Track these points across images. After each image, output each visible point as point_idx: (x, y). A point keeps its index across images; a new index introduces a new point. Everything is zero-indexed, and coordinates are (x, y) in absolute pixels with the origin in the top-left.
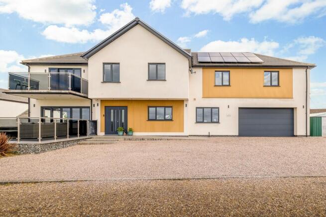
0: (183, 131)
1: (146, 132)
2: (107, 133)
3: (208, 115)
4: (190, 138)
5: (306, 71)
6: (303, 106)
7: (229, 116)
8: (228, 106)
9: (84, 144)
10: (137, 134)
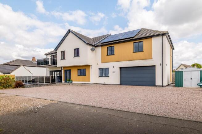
0: (90, 81)
1: (77, 81)
2: (66, 81)
3: (104, 72)
4: (93, 85)
5: (162, 38)
6: (160, 64)
7: (114, 72)
8: (113, 67)
9: (50, 86)
10: (74, 82)
